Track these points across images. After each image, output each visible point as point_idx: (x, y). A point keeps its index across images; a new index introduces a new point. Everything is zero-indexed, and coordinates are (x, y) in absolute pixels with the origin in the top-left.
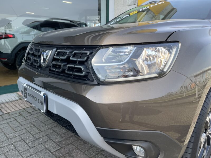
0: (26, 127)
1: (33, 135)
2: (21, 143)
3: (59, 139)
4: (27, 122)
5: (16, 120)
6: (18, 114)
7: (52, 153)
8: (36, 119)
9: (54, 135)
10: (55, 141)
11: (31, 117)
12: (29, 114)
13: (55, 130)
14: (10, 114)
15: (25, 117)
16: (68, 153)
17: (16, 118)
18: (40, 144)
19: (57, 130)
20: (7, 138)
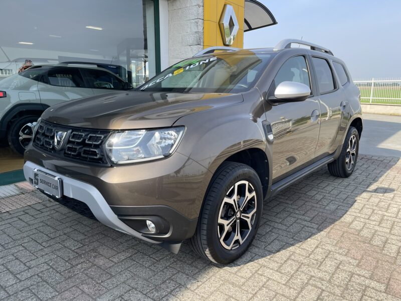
0: (36, 226)
1: (47, 235)
2: (32, 243)
3: (81, 237)
4: (36, 221)
5: (21, 220)
6: (22, 213)
7: (73, 251)
8: (48, 217)
9: (75, 234)
10: (76, 239)
11: (41, 215)
12: (39, 212)
13: (76, 228)
14: (11, 212)
15: (33, 216)
16: (93, 250)
17: (21, 217)
18: (57, 243)
19: (78, 229)
20: (12, 239)
